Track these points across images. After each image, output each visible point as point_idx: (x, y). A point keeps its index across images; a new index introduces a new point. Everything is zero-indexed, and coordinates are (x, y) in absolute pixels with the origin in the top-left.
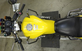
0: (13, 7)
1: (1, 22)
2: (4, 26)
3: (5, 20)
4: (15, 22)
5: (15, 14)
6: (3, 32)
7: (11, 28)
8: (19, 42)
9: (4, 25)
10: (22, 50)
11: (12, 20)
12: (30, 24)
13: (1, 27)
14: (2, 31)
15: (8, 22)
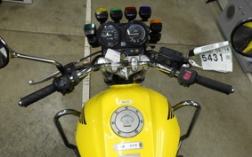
0: (217, 45)
1: (138, 10)
2: (124, 20)
3: (148, 24)
4: (145, 59)
5: (181, 54)
6: (99, 20)
7: (119, 43)
8: (62, 84)
9: (127, 21)
10: (22, 99)
11: (149, 48)
12: (141, 121)
13: (120, 12)
14: (105, 14)
15: (140, 32)
